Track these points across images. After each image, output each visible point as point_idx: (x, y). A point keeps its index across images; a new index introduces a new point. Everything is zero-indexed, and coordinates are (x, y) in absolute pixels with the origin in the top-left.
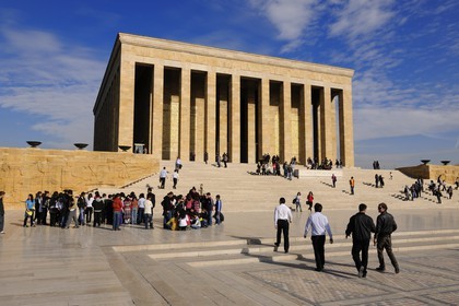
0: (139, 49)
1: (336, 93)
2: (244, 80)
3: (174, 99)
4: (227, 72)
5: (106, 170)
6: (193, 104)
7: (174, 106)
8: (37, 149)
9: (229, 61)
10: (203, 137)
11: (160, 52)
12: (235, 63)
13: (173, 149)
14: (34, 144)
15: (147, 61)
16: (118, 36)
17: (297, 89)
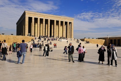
0: (29, 14)
1: (70, 23)
3: (36, 24)
4: (47, 19)
5: (25, 39)
6: (40, 25)
7: (36, 25)
8: (13, 35)
10: (42, 32)
11: (33, 15)
12: (49, 17)
14: (12, 34)
15: (31, 16)
16: (25, 11)
17: (62, 22)
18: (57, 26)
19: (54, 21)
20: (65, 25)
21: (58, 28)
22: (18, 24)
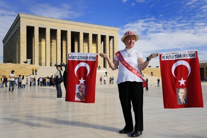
0: (28, 20)
1: (111, 38)
2: (72, 33)
3: (43, 40)
5: (20, 70)
6: (51, 42)
7: (43, 43)
9: (66, 25)
10: (55, 56)
12: (69, 26)
13: (43, 61)
15: (31, 25)
17: (95, 37)
18: (86, 44)
19: (78, 33)
20: (101, 42)
21: (87, 47)
22: (6, 42)
